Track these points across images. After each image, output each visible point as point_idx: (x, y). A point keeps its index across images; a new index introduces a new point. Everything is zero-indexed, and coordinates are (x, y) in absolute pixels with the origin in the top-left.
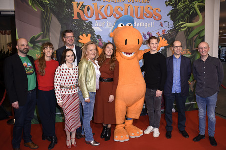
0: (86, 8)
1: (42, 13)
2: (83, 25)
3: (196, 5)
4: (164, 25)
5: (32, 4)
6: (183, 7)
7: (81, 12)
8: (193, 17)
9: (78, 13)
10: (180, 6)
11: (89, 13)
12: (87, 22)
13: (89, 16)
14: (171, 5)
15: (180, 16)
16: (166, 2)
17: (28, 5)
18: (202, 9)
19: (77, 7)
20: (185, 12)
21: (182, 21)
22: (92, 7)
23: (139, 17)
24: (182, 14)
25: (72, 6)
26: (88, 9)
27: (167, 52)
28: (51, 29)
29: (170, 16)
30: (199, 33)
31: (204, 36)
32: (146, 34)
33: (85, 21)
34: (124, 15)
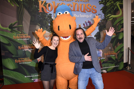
0: (48, 5)
1: (18, 8)
2: (46, 16)
3: (118, 4)
5: (11, 1)
6: (110, 5)
7: (44, 8)
8: (116, 12)
9: (42, 8)
10: (108, 4)
11: (50, 8)
12: (48, 14)
13: (50, 10)
14: (103, 4)
15: (108, 11)
16: (99, 2)
17: (8, 2)
18: (122, 6)
19: (42, 4)
20: (111, 8)
21: (109, 14)
22: (51, 4)
23: (82, 11)
24: (110, 9)
25: (38, 3)
26: (49, 5)
27: (101, 34)
28: (24, 18)
29: (102, 11)
30: (120, 21)
31: (123, 23)
32: (87, 22)
33: (47, 13)
34: (72, 10)
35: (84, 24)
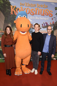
0: (17, 9)
4: (53, 19)
7: (14, 11)
9: (13, 11)
16: (55, 8)
19: (13, 8)
22: (20, 9)
23: (42, 14)
25: (10, 7)
26: (18, 10)
27: (54, 32)
32: (45, 23)
34: (35, 13)
35: (42, 25)
